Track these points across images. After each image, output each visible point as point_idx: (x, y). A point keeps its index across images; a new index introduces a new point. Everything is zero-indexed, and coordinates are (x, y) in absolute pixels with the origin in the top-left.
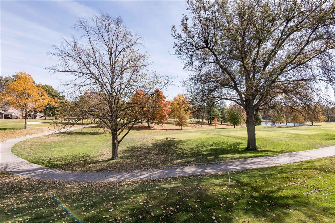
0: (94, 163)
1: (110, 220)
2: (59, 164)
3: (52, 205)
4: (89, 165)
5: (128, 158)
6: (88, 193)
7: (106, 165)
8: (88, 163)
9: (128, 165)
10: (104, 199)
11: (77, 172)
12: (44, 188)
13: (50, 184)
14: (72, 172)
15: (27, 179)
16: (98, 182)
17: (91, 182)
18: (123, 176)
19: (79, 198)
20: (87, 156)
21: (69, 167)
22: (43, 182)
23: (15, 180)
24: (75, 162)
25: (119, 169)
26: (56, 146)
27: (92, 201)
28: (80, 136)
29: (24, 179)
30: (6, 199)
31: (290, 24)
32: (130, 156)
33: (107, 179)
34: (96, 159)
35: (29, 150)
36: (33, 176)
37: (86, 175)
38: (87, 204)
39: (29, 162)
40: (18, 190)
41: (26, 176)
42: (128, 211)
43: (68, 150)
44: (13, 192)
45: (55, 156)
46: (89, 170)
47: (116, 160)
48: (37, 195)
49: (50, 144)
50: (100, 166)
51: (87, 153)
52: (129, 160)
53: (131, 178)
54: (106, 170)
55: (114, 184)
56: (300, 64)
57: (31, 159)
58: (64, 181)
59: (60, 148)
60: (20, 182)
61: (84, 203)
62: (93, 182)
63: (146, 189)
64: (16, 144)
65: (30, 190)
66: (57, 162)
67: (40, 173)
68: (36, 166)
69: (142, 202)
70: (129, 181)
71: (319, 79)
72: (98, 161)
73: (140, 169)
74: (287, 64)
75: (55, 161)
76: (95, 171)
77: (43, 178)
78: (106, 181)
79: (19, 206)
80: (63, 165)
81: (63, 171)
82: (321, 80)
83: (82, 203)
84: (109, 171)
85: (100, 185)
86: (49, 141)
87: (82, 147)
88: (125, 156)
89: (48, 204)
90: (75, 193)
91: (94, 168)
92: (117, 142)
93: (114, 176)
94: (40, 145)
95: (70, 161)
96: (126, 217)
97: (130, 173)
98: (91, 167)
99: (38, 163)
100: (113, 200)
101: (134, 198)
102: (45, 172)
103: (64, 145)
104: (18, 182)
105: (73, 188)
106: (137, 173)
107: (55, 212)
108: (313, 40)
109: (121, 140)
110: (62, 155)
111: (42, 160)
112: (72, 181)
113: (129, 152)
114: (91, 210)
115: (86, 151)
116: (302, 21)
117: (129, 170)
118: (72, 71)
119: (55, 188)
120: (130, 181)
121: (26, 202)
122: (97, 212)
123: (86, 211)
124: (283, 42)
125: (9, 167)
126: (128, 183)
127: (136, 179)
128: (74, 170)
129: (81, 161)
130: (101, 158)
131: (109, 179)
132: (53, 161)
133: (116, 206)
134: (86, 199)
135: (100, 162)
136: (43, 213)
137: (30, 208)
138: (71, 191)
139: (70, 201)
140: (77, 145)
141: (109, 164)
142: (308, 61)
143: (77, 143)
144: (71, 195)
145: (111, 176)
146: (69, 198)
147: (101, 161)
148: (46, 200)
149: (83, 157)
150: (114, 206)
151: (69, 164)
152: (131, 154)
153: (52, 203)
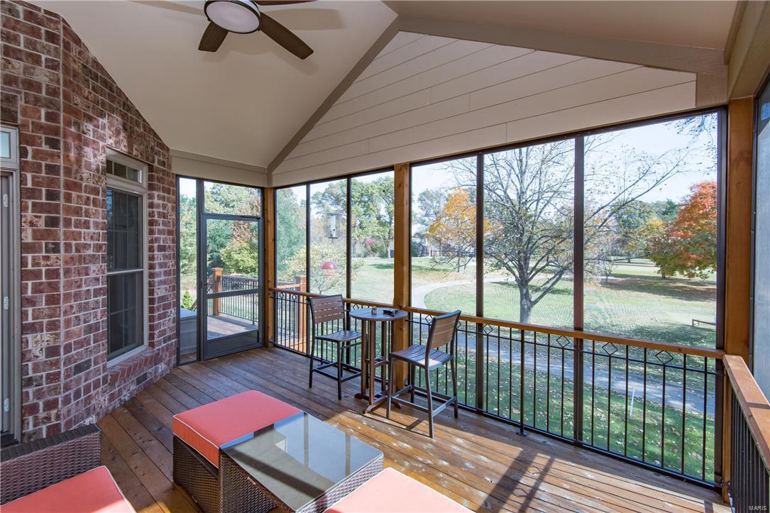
35: (442, 299)
86: (474, 293)
92: (528, 303)
94: (459, 295)
109: (537, 301)
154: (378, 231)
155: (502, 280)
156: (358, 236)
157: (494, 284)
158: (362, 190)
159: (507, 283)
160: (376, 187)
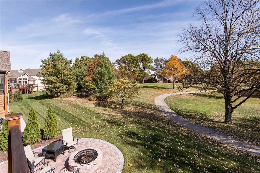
0: (207, 120)
1: (191, 161)
2: (183, 113)
3: (166, 134)
4: (203, 121)
5: (243, 126)
6: (190, 137)
7: (217, 125)
8: (202, 119)
9: (240, 133)
10: (196, 147)
11: (192, 122)
12: (169, 124)
13: (173, 123)
14: (189, 121)
15: (165, 116)
16: (202, 134)
17: (197, 132)
18: (228, 140)
19: (182, 138)
20: (205, 114)
21: (188, 117)
22: (171, 120)
23: (160, 115)
24: (194, 115)
25: (226, 133)
26: (187, 102)
27: (188, 143)
28: (206, 98)
29: (164, 116)
30: (153, 122)
32: (248, 126)
33: (211, 136)
34: (210, 118)
35: (172, 101)
36: (168, 116)
37: (196, 126)
38: (183, 143)
39: (169, 108)
40: (159, 120)
41: (165, 115)
42: (209, 165)
43: (193, 106)
44: (157, 120)
45: (184, 108)
46: (201, 124)
47: (229, 125)
48: (164, 126)
49: (184, 100)
50: (211, 124)
51: (205, 111)
52: (244, 129)
53: (236, 145)
54: (214, 129)
55: (215, 142)
57: (171, 107)
58: (181, 124)
59: (189, 104)
60: (162, 116)
61: (182, 142)
62: (198, 133)
63: (243, 161)
64: (167, 97)
65: (163, 122)
66: (183, 112)
67: (172, 115)
68: (171, 111)
69: (228, 167)
70: (230, 147)
72: (212, 120)
73: (252, 142)
75: (182, 111)
76: (204, 126)
77: (172, 118)
78: (209, 137)
79: (155, 127)
80: (185, 115)
81: (184, 118)
83: (181, 141)
84: (216, 130)
85: (202, 137)
86: (184, 98)
87: (204, 107)
88: (241, 124)
89: (165, 132)
90: (182, 134)
91: (205, 124)
92: (231, 108)
93: (219, 136)
94: (178, 99)
95: (191, 113)
96: (205, 168)
97: (237, 140)
98: (203, 123)
99: (173, 110)
100: (202, 151)
101: (222, 160)
102: (174, 115)
103: (192, 102)
104: (161, 116)
105: (184, 131)
106: (246, 144)
107: (165, 138)
109: (235, 107)
110: (188, 108)
111: (176, 108)
112: (186, 126)
113: (249, 122)
114: (183, 148)
115: (206, 110)
117: (238, 138)
118: (191, 49)
119: (174, 126)
120: (232, 147)
121: (158, 127)
122: (186, 151)
123: (180, 147)
125: (161, 108)
126: (229, 148)
127: (240, 149)
128: (190, 120)
129: (199, 116)
130: (216, 119)
131: (213, 136)
132: (181, 111)
133: (201, 156)
134: (186, 140)
135: (212, 121)
136: (160, 135)
137: (158, 130)
138: (181, 132)
139: (176, 136)
140: (201, 104)
141: (220, 126)
143: (201, 102)
144: (179, 134)
145: (216, 135)
146: (177, 135)
147: (214, 121)
148: (166, 130)
149: (201, 114)
150: (200, 155)
151: (189, 115)
152: (251, 124)
153: (167, 132)
154: (140, 73)
155: (194, 92)
156: (133, 75)
157: (190, 94)
158: (134, 58)
159: (196, 94)
160: (139, 57)
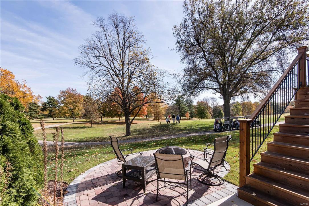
31: (258, 28)
56: (263, 59)
66: (82, 140)
68: (68, 142)
71: (276, 71)
74: (255, 59)
75: (78, 140)
82: (277, 71)
88: (135, 134)
92: (130, 122)
95: (91, 139)
108: (274, 41)
116: (266, 26)
124: (252, 42)
142: (269, 57)
